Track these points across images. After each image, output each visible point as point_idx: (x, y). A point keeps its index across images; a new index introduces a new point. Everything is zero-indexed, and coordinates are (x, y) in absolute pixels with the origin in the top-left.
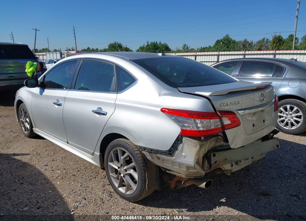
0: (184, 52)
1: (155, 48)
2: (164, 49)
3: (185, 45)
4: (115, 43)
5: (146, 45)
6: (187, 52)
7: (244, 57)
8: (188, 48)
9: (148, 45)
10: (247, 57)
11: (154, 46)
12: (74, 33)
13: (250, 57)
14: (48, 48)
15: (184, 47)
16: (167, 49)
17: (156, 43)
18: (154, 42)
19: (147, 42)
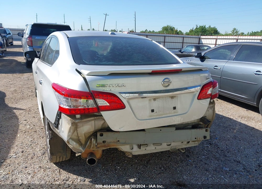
0: (233, 36)
1: (203, 31)
2: (212, 32)
3: (235, 29)
4: (168, 26)
5: (195, 28)
6: (236, 35)
7: (237, 41)
8: (237, 32)
9: (197, 28)
10: (239, 41)
11: (203, 29)
12: (135, 17)
13: (241, 41)
14: (115, 30)
15: (233, 31)
16: (215, 32)
17: (205, 26)
18: (202, 26)
19: (196, 25)
